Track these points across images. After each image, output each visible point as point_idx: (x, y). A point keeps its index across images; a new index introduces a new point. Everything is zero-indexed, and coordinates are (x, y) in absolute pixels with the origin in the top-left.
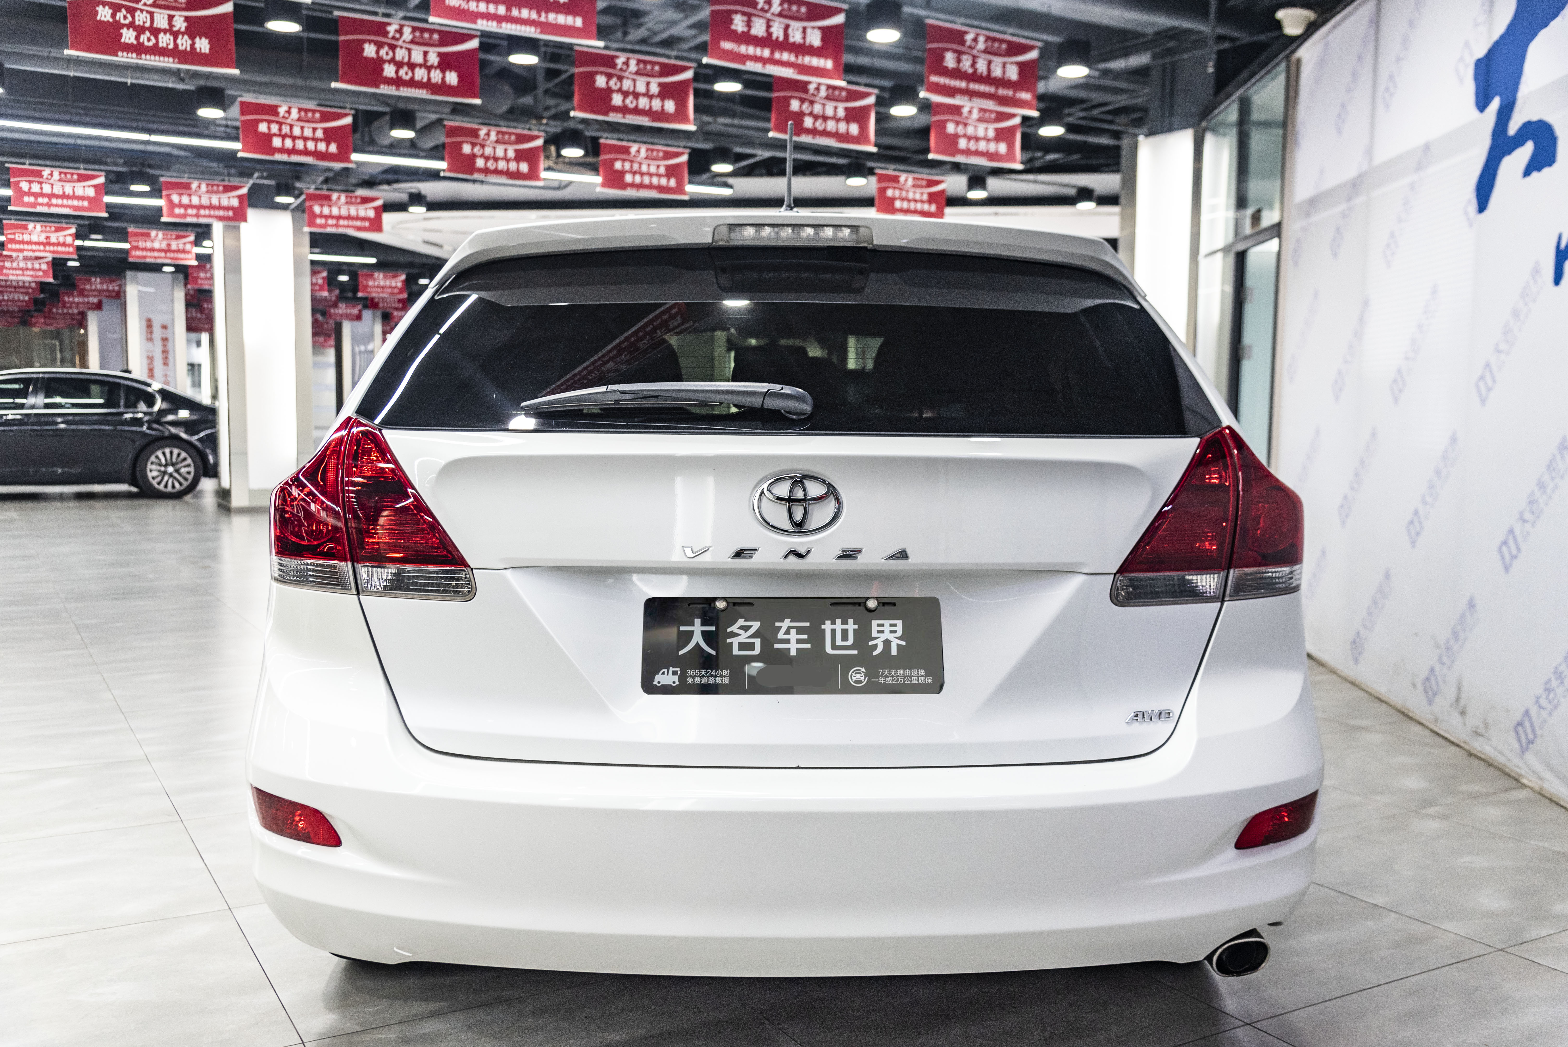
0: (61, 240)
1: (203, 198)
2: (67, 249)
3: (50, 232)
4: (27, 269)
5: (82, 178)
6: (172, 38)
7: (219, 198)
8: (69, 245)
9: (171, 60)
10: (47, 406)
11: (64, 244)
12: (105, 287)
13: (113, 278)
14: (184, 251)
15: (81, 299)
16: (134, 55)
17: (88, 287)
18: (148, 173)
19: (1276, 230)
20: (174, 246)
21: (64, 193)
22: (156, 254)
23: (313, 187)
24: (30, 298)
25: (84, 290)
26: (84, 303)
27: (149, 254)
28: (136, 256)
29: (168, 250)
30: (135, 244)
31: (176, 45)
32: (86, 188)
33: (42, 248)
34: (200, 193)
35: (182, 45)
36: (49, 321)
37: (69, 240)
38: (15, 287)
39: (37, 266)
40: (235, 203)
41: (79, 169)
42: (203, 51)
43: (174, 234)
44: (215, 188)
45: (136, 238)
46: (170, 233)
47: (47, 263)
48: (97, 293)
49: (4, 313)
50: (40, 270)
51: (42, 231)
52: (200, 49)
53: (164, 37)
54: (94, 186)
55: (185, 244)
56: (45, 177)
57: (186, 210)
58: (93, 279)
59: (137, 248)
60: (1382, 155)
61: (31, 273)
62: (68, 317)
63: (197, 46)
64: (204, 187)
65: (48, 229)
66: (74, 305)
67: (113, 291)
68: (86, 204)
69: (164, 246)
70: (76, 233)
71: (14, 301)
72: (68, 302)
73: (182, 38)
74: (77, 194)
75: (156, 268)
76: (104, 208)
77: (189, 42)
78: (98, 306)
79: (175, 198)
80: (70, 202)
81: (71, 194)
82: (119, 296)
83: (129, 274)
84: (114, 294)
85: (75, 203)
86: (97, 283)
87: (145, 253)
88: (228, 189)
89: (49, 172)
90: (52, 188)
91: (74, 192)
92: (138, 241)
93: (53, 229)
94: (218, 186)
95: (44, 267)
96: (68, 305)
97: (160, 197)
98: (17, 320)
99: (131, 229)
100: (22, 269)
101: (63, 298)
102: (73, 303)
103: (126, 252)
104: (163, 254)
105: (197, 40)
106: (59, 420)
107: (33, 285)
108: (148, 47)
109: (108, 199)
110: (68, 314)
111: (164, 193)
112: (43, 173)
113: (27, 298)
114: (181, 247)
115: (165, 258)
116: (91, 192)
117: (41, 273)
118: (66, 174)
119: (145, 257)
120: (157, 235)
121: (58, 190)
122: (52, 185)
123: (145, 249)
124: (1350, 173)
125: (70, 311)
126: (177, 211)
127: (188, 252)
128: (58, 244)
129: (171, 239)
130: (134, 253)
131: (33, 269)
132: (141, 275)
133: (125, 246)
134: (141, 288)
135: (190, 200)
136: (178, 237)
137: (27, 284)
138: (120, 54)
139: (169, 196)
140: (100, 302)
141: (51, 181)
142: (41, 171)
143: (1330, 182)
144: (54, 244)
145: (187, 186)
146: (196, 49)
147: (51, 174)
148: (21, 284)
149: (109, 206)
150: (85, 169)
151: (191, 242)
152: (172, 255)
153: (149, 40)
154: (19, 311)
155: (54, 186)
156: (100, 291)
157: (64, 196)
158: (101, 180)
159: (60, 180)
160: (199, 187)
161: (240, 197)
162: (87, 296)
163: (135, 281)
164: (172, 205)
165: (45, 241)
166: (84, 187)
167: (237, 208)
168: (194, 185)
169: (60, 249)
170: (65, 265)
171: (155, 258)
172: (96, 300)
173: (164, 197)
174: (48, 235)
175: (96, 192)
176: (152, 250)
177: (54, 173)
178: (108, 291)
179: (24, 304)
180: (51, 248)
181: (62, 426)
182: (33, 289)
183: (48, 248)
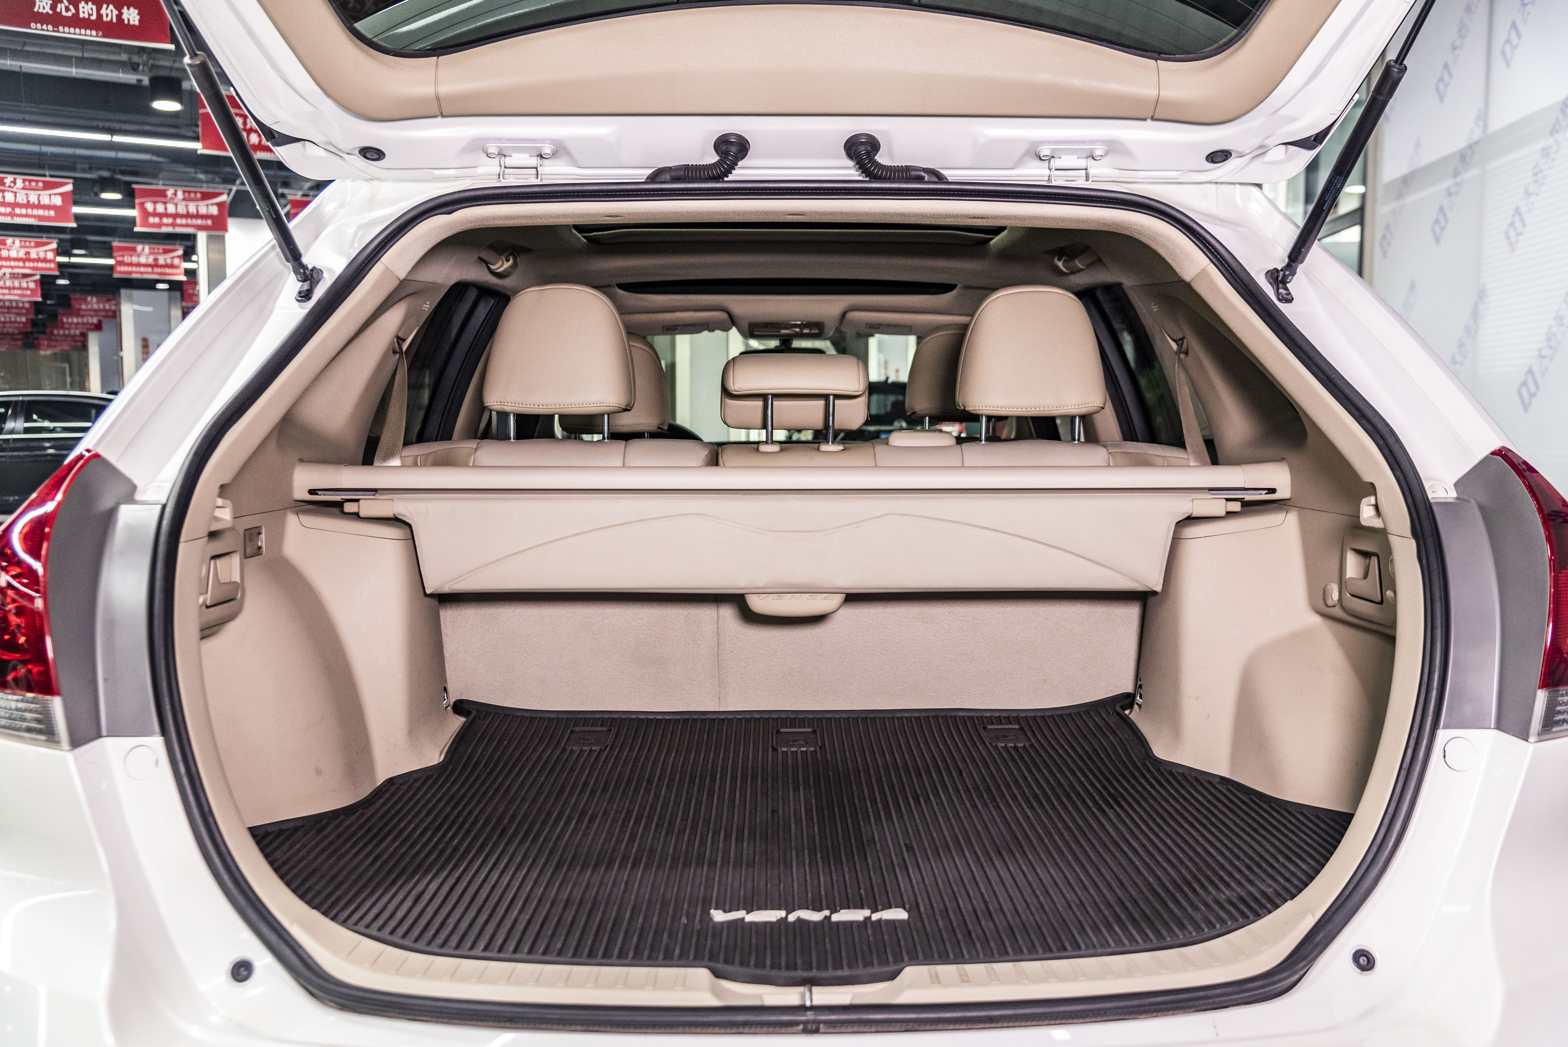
0: (42, 255)
1: (179, 206)
2: (48, 265)
3: (30, 247)
4: (14, 288)
5: (48, 186)
6: (94, 7)
7: (197, 206)
8: (50, 261)
9: (94, 33)
10: (27, 430)
11: (45, 260)
12: (101, 306)
13: (110, 296)
14: (172, 266)
15: (80, 320)
16: (50, 27)
17: (84, 307)
18: (119, 180)
19: (1359, 216)
20: (161, 261)
21: (28, 201)
22: (142, 269)
23: (300, 193)
24: (27, 319)
25: (80, 309)
26: (83, 324)
27: (134, 269)
28: (121, 272)
29: (156, 265)
30: (120, 259)
31: (100, 16)
32: (53, 197)
33: (21, 264)
34: (176, 201)
35: (107, 15)
36: (53, 343)
37: (50, 255)
38: (8, 308)
39: (24, 285)
40: (214, 210)
41: (45, 176)
42: (132, 23)
43: (162, 247)
44: (192, 195)
45: (121, 253)
46: (156, 246)
47: (35, 281)
48: (93, 313)
49: (5, 335)
50: (27, 289)
51: (21, 247)
52: (129, 20)
53: (85, 6)
54: (60, 194)
55: (172, 258)
56: (7, 185)
57: (161, 219)
58: (89, 298)
59: (122, 263)
60: (1499, 120)
61: (19, 292)
62: (69, 339)
63: (125, 17)
64: (180, 195)
65: (28, 244)
66: (73, 326)
67: (110, 310)
68: (52, 213)
69: (151, 260)
70: (57, 249)
71: (11, 322)
72: (67, 323)
73: (107, 9)
74: (42, 203)
75: (149, 285)
76: (73, 219)
77: (115, 12)
78: (98, 327)
79: (149, 207)
80: (35, 212)
81: (36, 202)
82: (115, 315)
83: (124, 292)
84: (110, 314)
85: (41, 212)
86: (93, 302)
87: (130, 269)
88: (206, 196)
89: (12, 180)
90: (15, 196)
91: (39, 201)
92: (123, 256)
93: (33, 244)
94: (196, 193)
95: (32, 285)
96: (67, 326)
97: (133, 207)
98: (19, 343)
99: (116, 244)
100: (9, 288)
101: (62, 320)
102: (72, 323)
103: (111, 268)
104: (150, 270)
105: (125, 10)
106: (47, 445)
107: (27, 305)
108: (65, 17)
109: (77, 210)
110: (69, 335)
111: (137, 201)
112: (5, 180)
113: (24, 319)
114: (169, 261)
115: (153, 273)
116: (58, 201)
117: (29, 292)
118: (30, 181)
119: (131, 273)
120: (143, 249)
121: (22, 199)
122: (15, 193)
123: (131, 264)
124: (1459, 143)
125: (72, 332)
126: (151, 220)
127: (176, 267)
128: (39, 260)
129: (158, 253)
130: (119, 268)
131: (20, 288)
132: (136, 293)
133: (111, 262)
134: (137, 307)
135: (166, 209)
136: (166, 252)
137: (21, 305)
138: (33, 25)
139: (142, 204)
140: (100, 322)
141: (14, 190)
142: (3, 178)
143: (1427, 157)
144: (34, 260)
145: (162, 194)
146: (123, 20)
147: (14, 182)
148: (14, 304)
149: (78, 218)
150: (51, 176)
151: (179, 257)
152: (159, 270)
153: (67, 9)
154: (20, 333)
155: (18, 195)
156: (98, 310)
157: (28, 205)
158: (69, 188)
159: (24, 188)
160: (175, 194)
161: (220, 205)
162: (83, 316)
163: (131, 300)
164: (145, 214)
165: (24, 257)
166: (50, 195)
167: (217, 216)
168: (170, 193)
169: (40, 265)
170: (54, 283)
171: (142, 273)
172: (95, 320)
173: (137, 207)
174: (28, 250)
175: (63, 201)
176: (139, 265)
177: (17, 181)
178: (105, 310)
179: (21, 325)
180: (31, 264)
181: (51, 451)
182: (26, 309)
183: (27, 264)
